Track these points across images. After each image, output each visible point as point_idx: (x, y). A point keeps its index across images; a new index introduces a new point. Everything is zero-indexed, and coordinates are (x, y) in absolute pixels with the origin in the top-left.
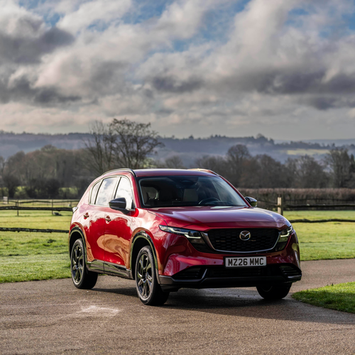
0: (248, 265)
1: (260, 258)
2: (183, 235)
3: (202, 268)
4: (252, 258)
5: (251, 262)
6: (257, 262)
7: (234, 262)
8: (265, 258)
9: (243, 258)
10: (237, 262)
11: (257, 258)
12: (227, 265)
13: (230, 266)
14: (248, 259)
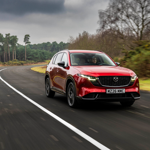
0: (117, 92)
1: (122, 89)
2: (88, 78)
3: (96, 93)
4: (119, 89)
5: (118, 91)
6: (121, 91)
7: (110, 91)
8: (124, 89)
9: (114, 89)
10: (112, 91)
11: (121, 89)
12: (107, 93)
13: (109, 93)
14: (117, 90)
